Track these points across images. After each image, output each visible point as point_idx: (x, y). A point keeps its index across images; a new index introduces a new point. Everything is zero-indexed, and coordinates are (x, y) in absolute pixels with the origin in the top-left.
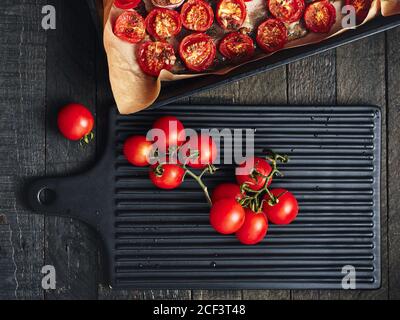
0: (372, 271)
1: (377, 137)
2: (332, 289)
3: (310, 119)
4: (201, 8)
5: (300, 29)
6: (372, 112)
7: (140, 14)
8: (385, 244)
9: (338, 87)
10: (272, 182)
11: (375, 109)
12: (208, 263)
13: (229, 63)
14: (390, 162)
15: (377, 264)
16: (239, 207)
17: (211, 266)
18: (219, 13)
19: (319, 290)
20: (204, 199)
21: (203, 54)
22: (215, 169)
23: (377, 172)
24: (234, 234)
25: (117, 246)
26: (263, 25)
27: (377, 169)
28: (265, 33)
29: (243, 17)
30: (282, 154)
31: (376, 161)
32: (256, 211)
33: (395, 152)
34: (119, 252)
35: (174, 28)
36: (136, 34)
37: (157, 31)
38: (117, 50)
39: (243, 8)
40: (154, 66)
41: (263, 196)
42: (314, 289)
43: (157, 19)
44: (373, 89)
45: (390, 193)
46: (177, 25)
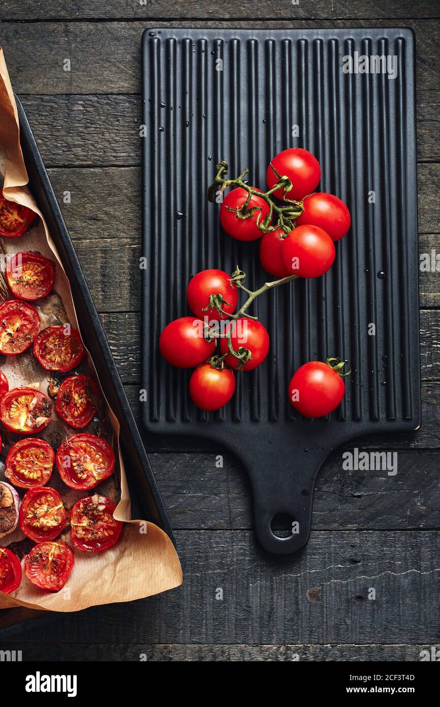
0: (386, 40)
1: (189, 34)
2: (416, 102)
3: (163, 134)
4: (19, 458)
5: (49, 306)
6: (151, 43)
7: (28, 551)
8: (348, 23)
9: (115, 91)
10: (257, 186)
11: (147, 38)
12: (379, 282)
13: (102, 413)
14: (227, 16)
15: (377, 34)
16: (295, 234)
17: (384, 279)
18: (25, 429)
19: (416, 121)
20: (284, 288)
21: (90, 453)
22: (238, 271)
23: (241, 35)
24: (336, 244)
25: (356, 419)
26: (43, 362)
27: (236, 35)
28: (56, 359)
29: (32, 393)
30: (215, 172)
31: (225, 35)
32: (300, 210)
33: (212, 8)
34: (365, 416)
35: (50, 499)
36: (59, 556)
37: (55, 524)
38: (84, 586)
39: (19, 393)
40: (108, 528)
41: (277, 198)
42: (416, 128)
43: (36, 524)
44: (118, 39)
45: (272, 16)
46: (45, 494)
